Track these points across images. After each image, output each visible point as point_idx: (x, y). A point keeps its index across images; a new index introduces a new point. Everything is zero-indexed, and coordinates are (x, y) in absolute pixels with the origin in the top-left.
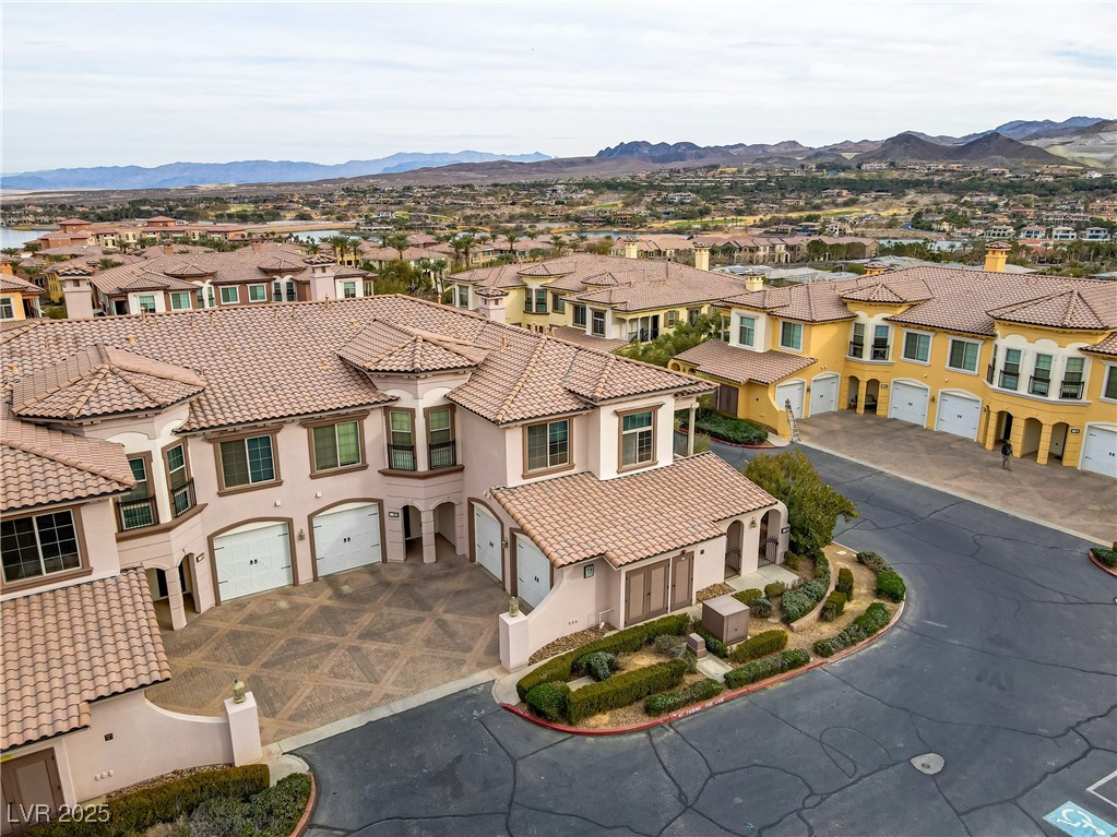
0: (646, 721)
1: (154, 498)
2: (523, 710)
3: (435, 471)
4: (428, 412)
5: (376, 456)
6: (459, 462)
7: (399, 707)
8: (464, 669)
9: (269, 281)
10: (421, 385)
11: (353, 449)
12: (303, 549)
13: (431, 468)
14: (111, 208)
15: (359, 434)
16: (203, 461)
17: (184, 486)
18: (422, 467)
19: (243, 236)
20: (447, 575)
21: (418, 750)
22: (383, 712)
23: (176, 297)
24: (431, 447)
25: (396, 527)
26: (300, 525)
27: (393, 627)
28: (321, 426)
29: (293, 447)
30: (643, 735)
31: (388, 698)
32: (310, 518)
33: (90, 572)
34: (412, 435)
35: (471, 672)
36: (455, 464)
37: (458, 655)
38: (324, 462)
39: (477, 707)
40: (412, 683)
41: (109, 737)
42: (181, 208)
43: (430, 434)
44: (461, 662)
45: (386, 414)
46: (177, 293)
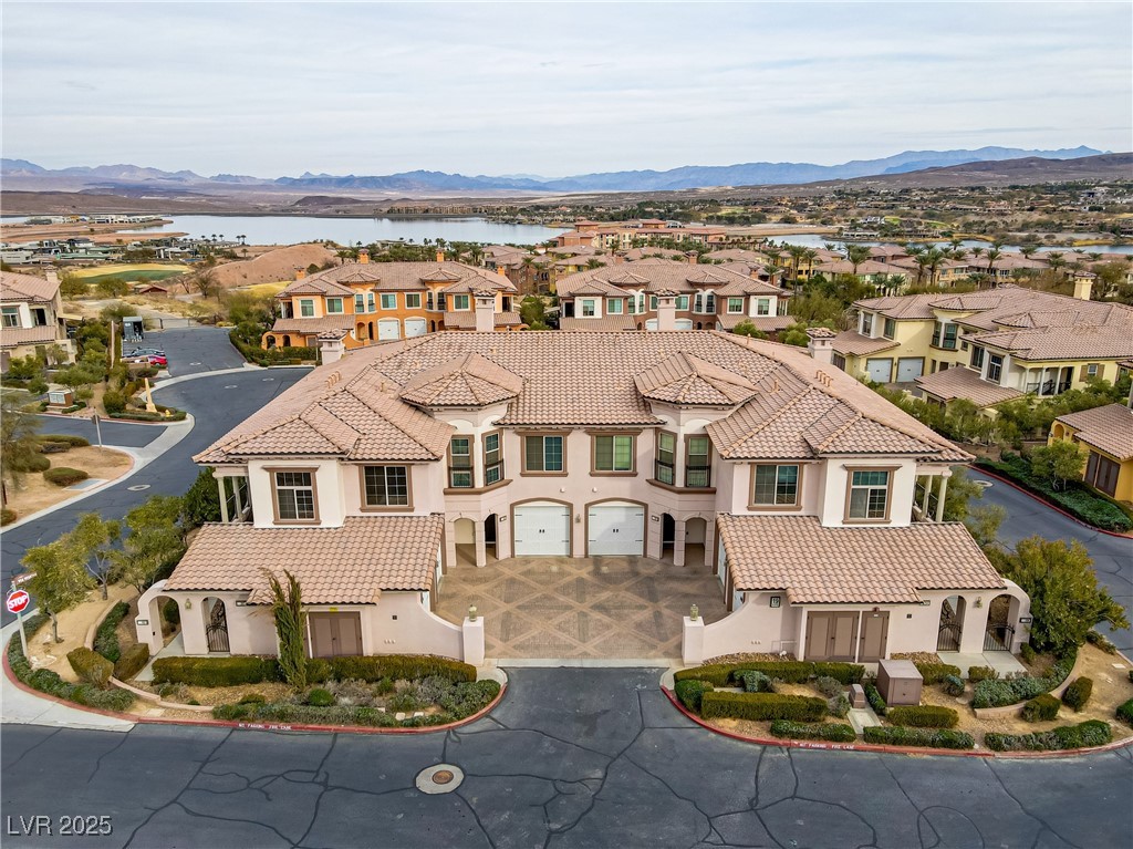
0: (767, 738)
1: (472, 469)
2: (673, 697)
3: (689, 489)
4: (688, 438)
5: (646, 469)
6: (713, 485)
7: (588, 664)
8: (653, 652)
9: (693, 293)
10: (684, 415)
11: (626, 459)
12: (579, 529)
13: (686, 486)
14: (622, 208)
15: (633, 446)
16: (512, 448)
17: (497, 464)
18: (680, 483)
19: (721, 239)
20: (688, 578)
21: (582, 696)
22: (576, 664)
23: (612, 302)
24: (688, 468)
25: (656, 529)
26: (579, 511)
27: (621, 606)
28: (603, 436)
29: (578, 449)
30: (758, 748)
31: (585, 655)
32: (587, 506)
33: (412, 510)
34: (673, 455)
35: (655, 657)
36: (709, 486)
37: (655, 641)
38: (602, 464)
39: (643, 682)
40: (607, 650)
41: (395, 618)
42: (678, 210)
43: (688, 457)
44: (653, 647)
45: (656, 434)
46: (613, 299)
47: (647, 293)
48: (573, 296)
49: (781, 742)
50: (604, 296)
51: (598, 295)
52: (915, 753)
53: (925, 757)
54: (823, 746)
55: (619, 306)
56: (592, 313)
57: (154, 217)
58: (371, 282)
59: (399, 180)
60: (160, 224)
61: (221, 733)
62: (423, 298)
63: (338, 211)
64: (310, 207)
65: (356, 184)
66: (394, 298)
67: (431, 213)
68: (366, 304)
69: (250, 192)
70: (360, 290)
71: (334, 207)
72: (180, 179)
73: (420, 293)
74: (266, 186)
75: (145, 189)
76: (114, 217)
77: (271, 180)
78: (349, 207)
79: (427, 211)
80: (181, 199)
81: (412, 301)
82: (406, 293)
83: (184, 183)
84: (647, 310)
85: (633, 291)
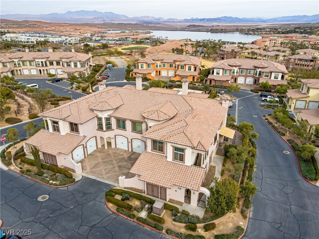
0: (115, 211)
1: (102, 125)
7: (101, 180)
9: (255, 70)
12: (130, 144)
14: (288, 29)
15: (141, 127)
17: (110, 125)
21: (90, 188)
23: (226, 71)
26: (129, 140)
28: (134, 123)
29: (129, 125)
30: (112, 213)
31: (103, 178)
32: (131, 139)
33: (79, 134)
38: (134, 129)
39: (107, 188)
41: (65, 159)
42: (309, 30)
46: (226, 70)
47: (240, 69)
48: (213, 68)
49: (117, 213)
50: (223, 69)
51: (221, 69)
52: (147, 227)
53: (148, 229)
54: (126, 218)
55: (228, 72)
56: (219, 74)
57: (149, 31)
58: (160, 60)
59: (218, 19)
60: (150, 33)
61: (19, 175)
62: (174, 65)
63: (197, 29)
64: (190, 28)
65: (205, 20)
66: (166, 65)
67: (223, 31)
68: (158, 66)
69: (176, 23)
70: (157, 62)
71: (197, 28)
72: (159, 20)
73: (173, 64)
74: (180, 22)
75: (150, 23)
76: (140, 31)
77: (182, 20)
78: (201, 28)
79: (222, 30)
80: (158, 25)
81: (171, 66)
82: (169, 64)
83: (160, 21)
84: (239, 74)
85: (234, 68)
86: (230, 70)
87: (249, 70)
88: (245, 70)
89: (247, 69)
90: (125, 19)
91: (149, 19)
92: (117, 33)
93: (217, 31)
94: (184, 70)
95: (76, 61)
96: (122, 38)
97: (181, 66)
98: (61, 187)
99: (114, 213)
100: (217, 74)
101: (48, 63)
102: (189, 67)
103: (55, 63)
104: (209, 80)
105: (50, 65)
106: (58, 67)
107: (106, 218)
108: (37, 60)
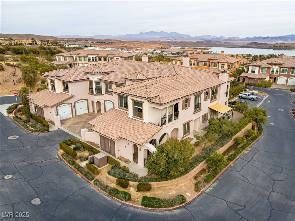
1: (93, 89)
17: (100, 89)
30: (57, 157)
41: (51, 112)
46: (263, 68)
47: (280, 67)
48: (248, 66)
49: (61, 158)
50: (260, 67)
51: (257, 66)
52: (79, 174)
53: (80, 177)
54: (67, 163)
55: (265, 70)
56: (254, 72)
57: (207, 47)
59: (284, 38)
60: (208, 49)
61: (10, 120)
62: (208, 64)
63: (258, 47)
64: (251, 46)
65: (269, 39)
66: (200, 63)
67: (288, 47)
68: (193, 64)
69: (236, 42)
70: (191, 60)
71: (258, 45)
72: (220, 38)
73: (207, 62)
74: (241, 40)
75: (211, 41)
76: (198, 47)
77: (244, 38)
78: (263, 45)
79: (286, 47)
80: (218, 43)
81: (205, 64)
82: (204, 62)
83: (221, 39)
84: (280, 73)
85: (274, 66)
86: (268, 68)
87: (291, 69)
88: (287, 69)
89: (290, 68)
90: (188, 38)
91: (210, 38)
92: (178, 49)
93: (280, 48)
94: (217, 68)
95: (118, 57)
96: (180, 52)
97: (214, 64)
98: (34, 133)
99: (59, 157)
100: (252, 72)
101: (97, 59)
102: (222, 65)
103: (102, 59)
104: (242, 78)
105: (99, 60)
106: (105, 62)
107: (49, 160)
108: (89, 56)
